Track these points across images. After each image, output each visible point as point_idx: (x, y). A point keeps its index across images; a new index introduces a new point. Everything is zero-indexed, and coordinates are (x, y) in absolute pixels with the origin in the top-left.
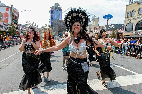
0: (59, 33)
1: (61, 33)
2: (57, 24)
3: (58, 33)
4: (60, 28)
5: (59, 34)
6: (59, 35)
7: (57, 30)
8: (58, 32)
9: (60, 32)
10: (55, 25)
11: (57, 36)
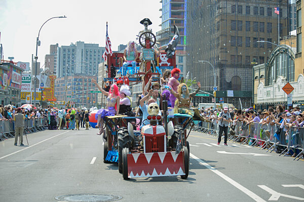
0: (229, 74)
1: (240, 72)
2: (212, 13)
3: (222, 75)
4: (236, 42)
5: (225, 85)
6: (230, 93)
7: (216, 52)
8: (221, 66)
9: (232, 66)
10: (199, 14)
11: (208, 100)
